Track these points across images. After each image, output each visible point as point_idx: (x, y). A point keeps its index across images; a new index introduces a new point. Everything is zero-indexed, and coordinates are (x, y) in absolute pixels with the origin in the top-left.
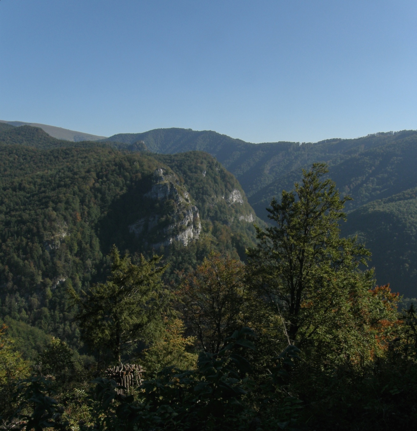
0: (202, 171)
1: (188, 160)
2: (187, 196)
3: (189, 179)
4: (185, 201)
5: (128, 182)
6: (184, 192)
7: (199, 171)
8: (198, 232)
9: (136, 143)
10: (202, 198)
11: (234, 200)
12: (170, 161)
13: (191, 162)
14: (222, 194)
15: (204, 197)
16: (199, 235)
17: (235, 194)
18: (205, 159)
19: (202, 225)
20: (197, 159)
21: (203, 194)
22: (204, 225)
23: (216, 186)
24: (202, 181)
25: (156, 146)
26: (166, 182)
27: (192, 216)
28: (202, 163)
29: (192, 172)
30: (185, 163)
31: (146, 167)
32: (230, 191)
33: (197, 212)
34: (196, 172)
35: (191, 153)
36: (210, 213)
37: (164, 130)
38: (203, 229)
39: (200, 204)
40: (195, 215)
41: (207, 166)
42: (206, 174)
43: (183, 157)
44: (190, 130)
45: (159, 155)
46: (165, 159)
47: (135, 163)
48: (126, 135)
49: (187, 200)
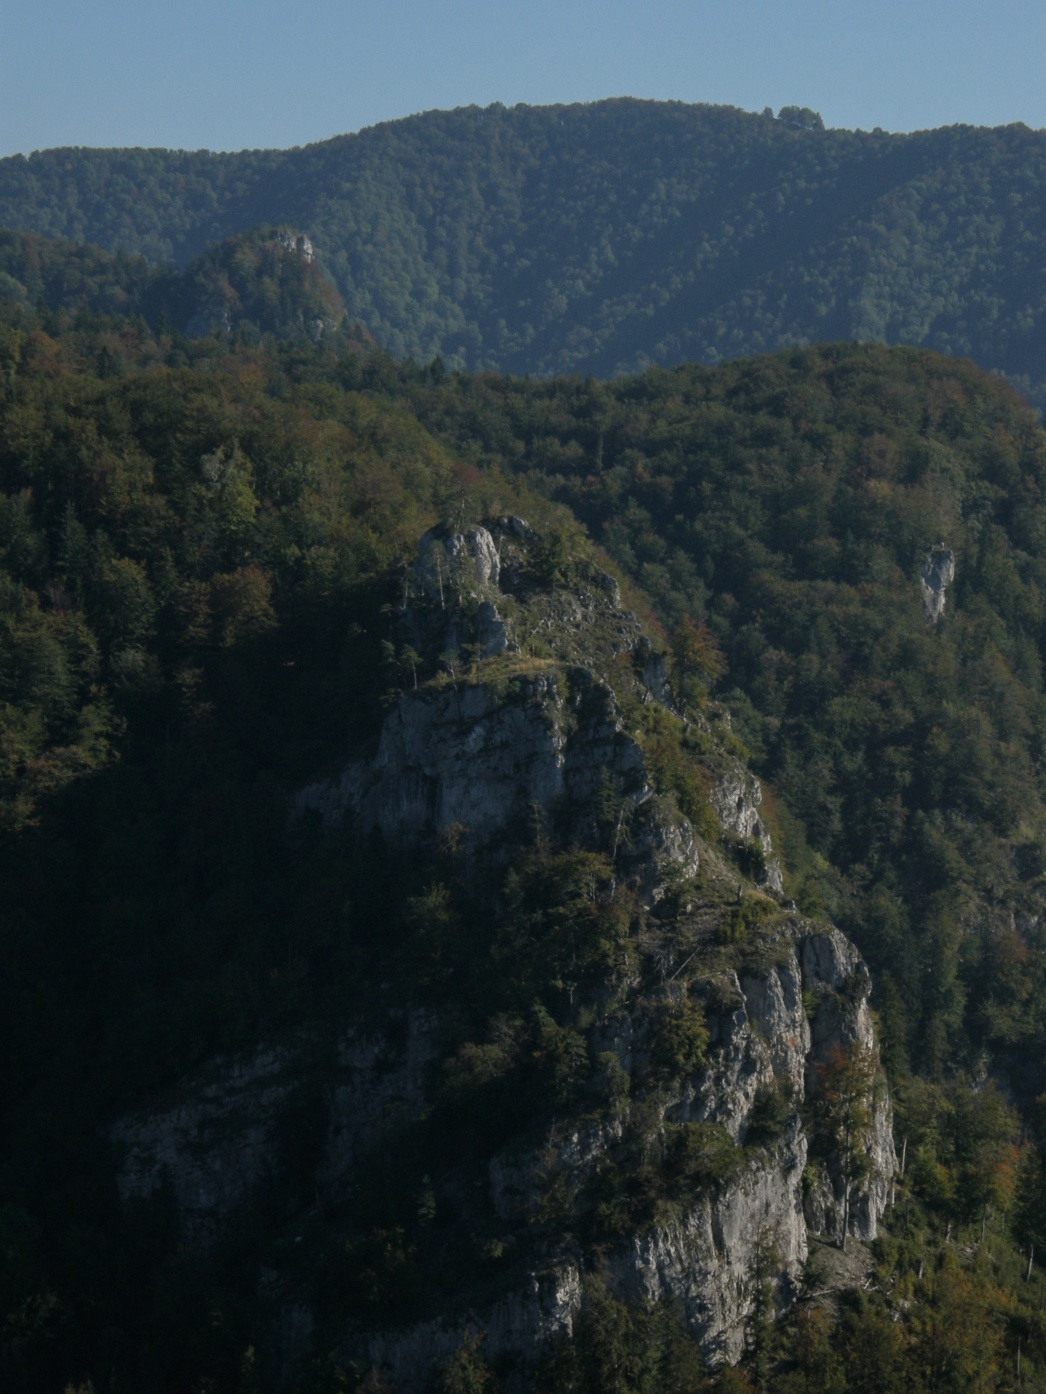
1: (764, 438)
2: (745, 821)
3: (775, 637)
4: (725, 872)
5: (133, 657)
6: (716, 777)
7: (882, 561)
8: (859, 1216)
9: (225, 257)
10: (914, 841)
12: (574, 449)
13: (793, 466)
15: (935, 830)
16: (877, 1250)
18: (952, 428)
19: (905, 1132)
20: (865, 431)
21: (918, 797)
22: (932, 1133)
24: (906, 657)
25: (433, 291)
26: (526, 663)
27: (795, 1037)
28: (913, 471)
29: (804, 567)
30: (736, 466)
31: (323, 510)
33: (848, 990)
34: (847, 571)
35: (797, 361)
36: (991, 1009)
37: (525, 119)
38: (917, 1179)
39: (890, 904)
40: (829, 1023)
41: (970, 508)
42: (958, 594)
43: (718, 411)
44: (796, 118)
45: (464, 384)
46: (526, 433)
47: (211, 465)
48: (125, 165)
49: (748, 861)
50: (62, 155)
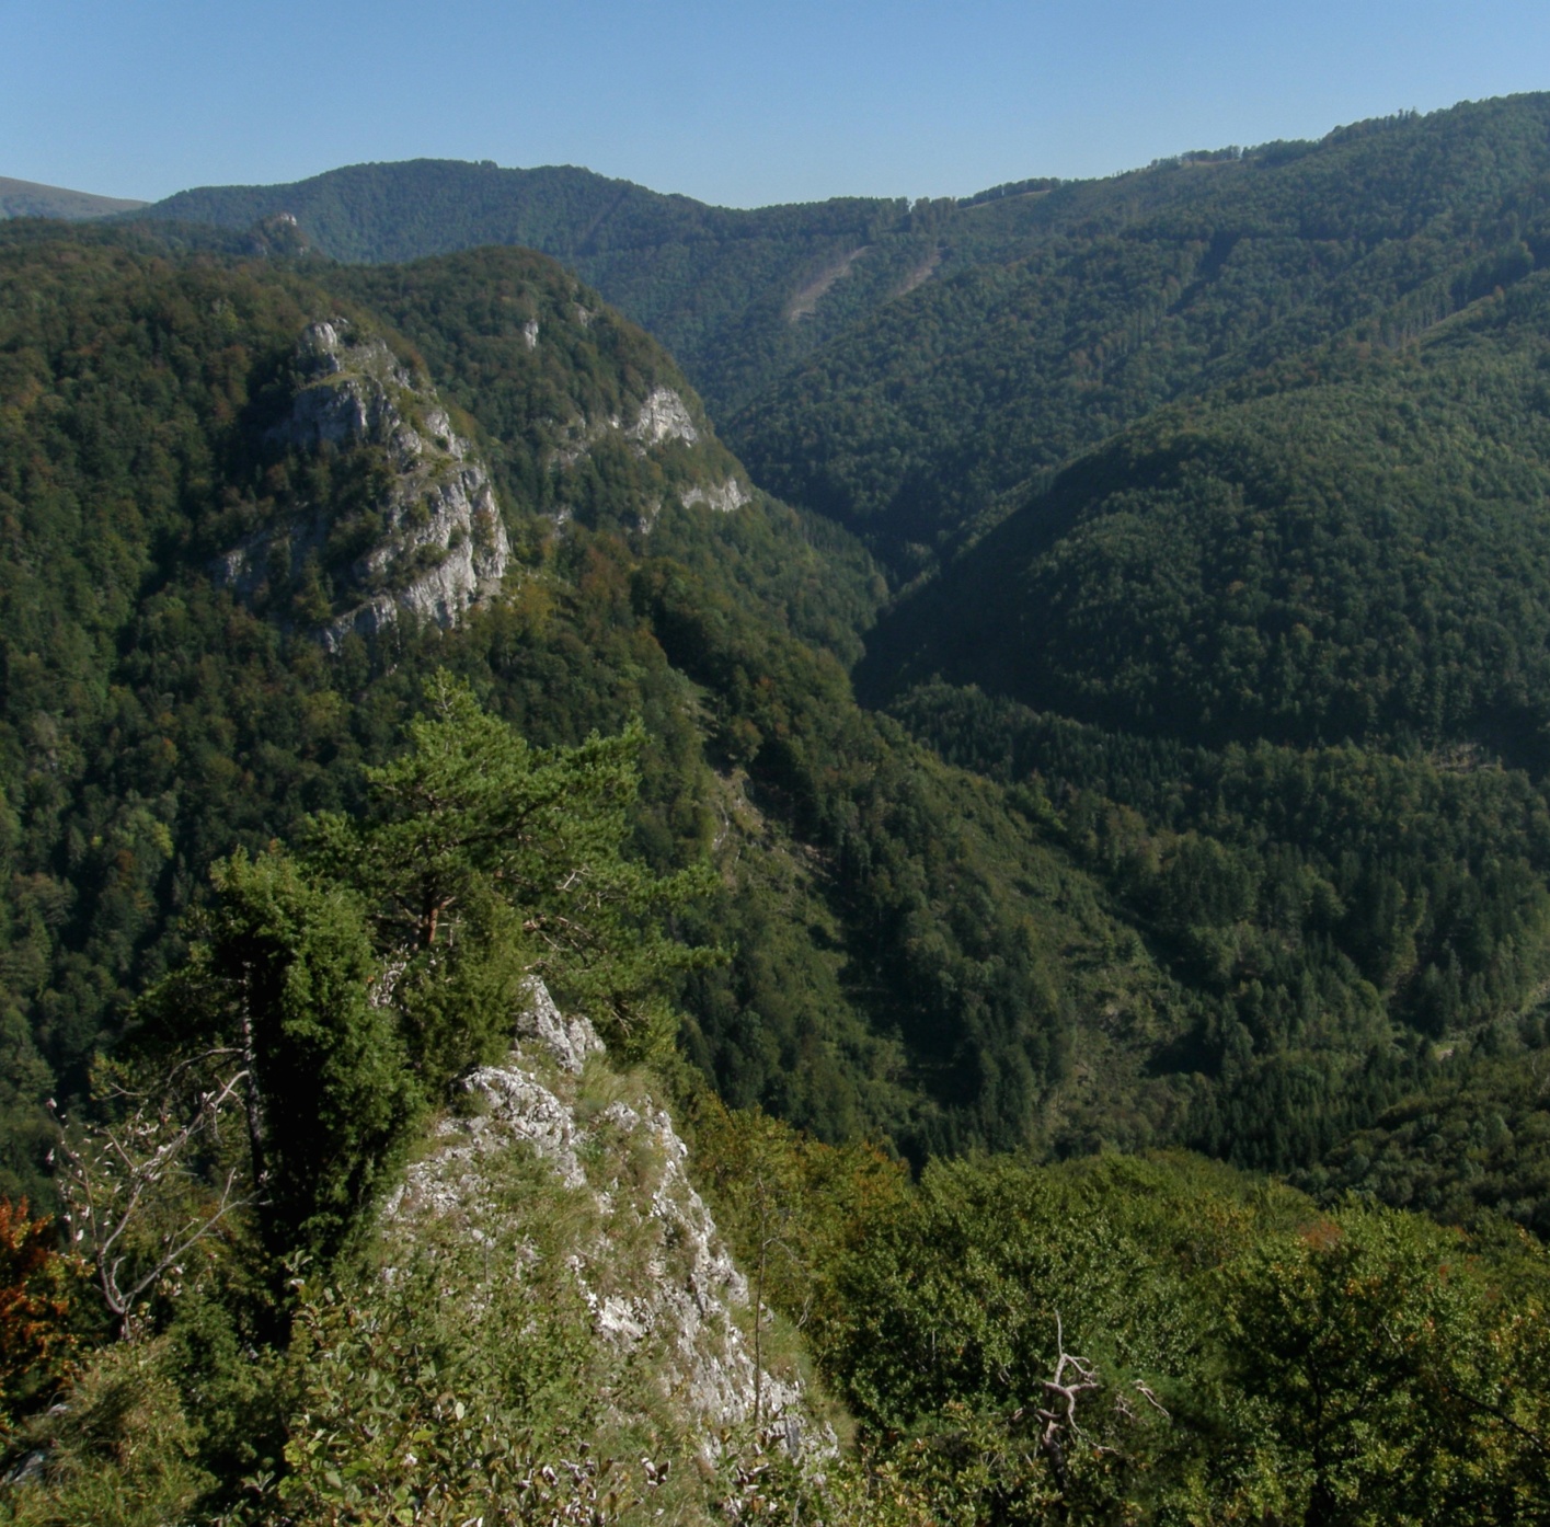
0: (520, 325)
1: (463, 283)
3: (472, 358)
7: (510, 328)
8: (495, 569)
10: (531, 432)
11: (660, 430)
12: (389, 292)
13: (474, 292)
14: (610, 411)
15: (539, 425)
17: (662, 405)
18: (534, 276)
19: (511, 537)
20: (500, 277)
21: (530, 415)
23: (582, 381)
24: (522, 363)
27: (465, 507)
28: (520, 292)
29: (483, 331)
30: (451, 293)
32: (642, 399)
33: (484, 489)
34: (496, 331)
35: (473, 253)
37: (384, 168)
38: (517, 554)
41: (543, 305)
42: (541, 337)
43: (445, 274)
45: (346, 269)
46: (370, 286)
48: (228, 192)
50: (202, 190)
